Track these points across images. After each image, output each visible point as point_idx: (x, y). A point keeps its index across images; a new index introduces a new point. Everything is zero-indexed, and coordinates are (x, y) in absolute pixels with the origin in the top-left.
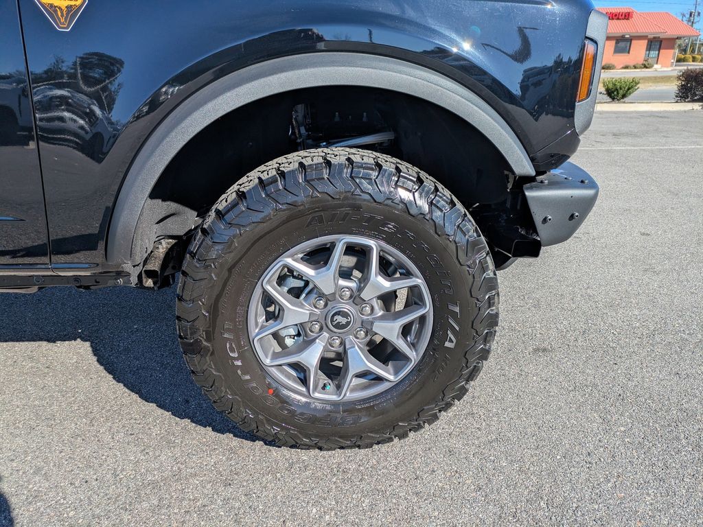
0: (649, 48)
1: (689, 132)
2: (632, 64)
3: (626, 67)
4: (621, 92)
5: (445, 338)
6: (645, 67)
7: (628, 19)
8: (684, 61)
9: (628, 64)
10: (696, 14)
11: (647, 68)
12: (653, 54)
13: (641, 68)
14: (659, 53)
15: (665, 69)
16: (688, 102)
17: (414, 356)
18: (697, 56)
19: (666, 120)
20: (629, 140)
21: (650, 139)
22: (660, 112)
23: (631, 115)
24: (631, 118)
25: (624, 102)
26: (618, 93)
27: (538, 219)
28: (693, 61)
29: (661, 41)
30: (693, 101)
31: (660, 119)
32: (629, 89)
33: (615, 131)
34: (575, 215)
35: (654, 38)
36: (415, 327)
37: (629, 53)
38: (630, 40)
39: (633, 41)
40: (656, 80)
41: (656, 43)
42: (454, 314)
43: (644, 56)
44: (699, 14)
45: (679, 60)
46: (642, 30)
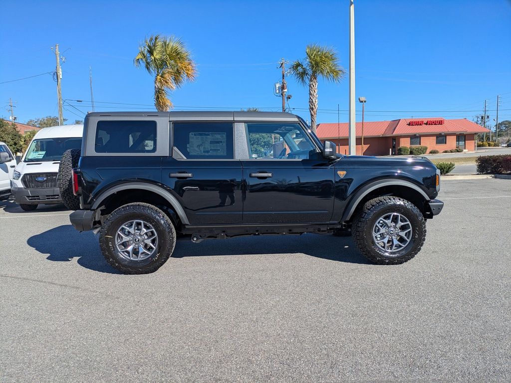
0: (458, 140)
1: (484, 190)
2: (449, 150)
3: (446, 152)
4: (445, 170)
5: (415, 235)
6: (458, 151)
7: (441, 124)
8: (483, 146)
9: (446, 150)
10: (486, 117)
11: (459, 152)
12: (462, 143)
13: (455, 152)
14: (465, 143)
15: (471, 152)
16: (485, 174)
17: (408, 241)
18: (491, 143)
19: (472, 184)
20: (454, 195)
21: (465, 194)
22: (469, 180)
23: (453, 182)
24: (453, 184)
25: (448, 175)
26: (443, 170)
27: (432, 209)
28: (489, 146)
29: (465, 136)
30: (487, 173)
31: (469, 184)
32: (449, 168)
33: (445, 191)
34: (440, 208)
35: (460, 134)
36: (408, 234)
37: (446, 143)
38: (446, 136)
39: (447, 137)
40: (466, 159)
41: (462, 137)
42: (417, 230)
43: (456, 144)
44: (488, 117)
45: (479, 146)
46: (451, 130)
